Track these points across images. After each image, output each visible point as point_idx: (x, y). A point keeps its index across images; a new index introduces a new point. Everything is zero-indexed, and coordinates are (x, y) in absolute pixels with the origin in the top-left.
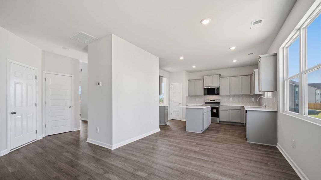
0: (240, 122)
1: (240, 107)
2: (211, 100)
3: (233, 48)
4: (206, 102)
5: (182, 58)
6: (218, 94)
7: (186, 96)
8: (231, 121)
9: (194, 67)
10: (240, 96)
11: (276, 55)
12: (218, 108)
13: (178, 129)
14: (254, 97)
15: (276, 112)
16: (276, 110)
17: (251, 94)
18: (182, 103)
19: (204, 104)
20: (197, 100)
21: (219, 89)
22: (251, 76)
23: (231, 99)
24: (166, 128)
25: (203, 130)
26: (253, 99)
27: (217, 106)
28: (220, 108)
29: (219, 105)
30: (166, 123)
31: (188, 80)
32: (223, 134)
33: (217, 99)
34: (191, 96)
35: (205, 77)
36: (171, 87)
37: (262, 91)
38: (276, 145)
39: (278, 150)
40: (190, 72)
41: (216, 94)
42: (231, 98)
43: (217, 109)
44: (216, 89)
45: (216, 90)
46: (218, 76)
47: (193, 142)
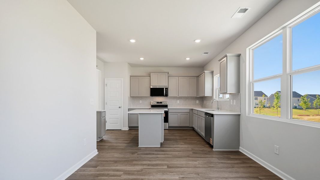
0: (189, 126)
1: (189, 110)
2: (158, 103)
3: (198, 41)
4: (152, 104)
5: (133, 41)
6: (167, 95)
7: (129, 97)
9: (142, 59)
10: (187, 98)
11: (239, 56)
12: (168, 111)
13: (125, 145)
14: (198, 100)
15: (239, 115)
16: (239, 113)
18: (122, 107)
19: (150, 107)
20: (141, 101)
21: (167, 90)
22: (198, 78)
23: (178, 101)
24: (105, 146)
26: (197, 102)
27: (167, 109)
28: (170, 111)
30: (102, 137)
31: (131, 76)
32: (183, 143)
33: (164, 102)
34: (134, 98)
35: (151, 74)
36: (105, 83)
37: (228, 93)
38: (239, 148)
39: (245, 155)
40: (132, 66)
41: (164, 95)
42: (178, 100)
44: (165, 89)
45: (164, 91)
46: (167, 74)
47: (162, 165)
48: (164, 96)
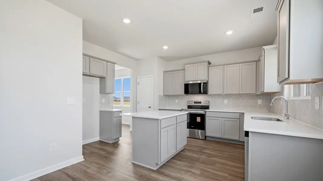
0: (238, 139)
1: (239, 114)
2: (195, 103)
4: (188, 105)
6: (205, 92)
7: (160, 96)
8: (223, 137)
9: (165, 47)
10: (240, 96)
12: (204, 114)
14: (261, 99)
17: (257, 94)
18: (152, 107)
21: (206, 85)
22: (258, 62)
23: (226, 101)
25: (160, 164)
26: (260, 102)
27: (203, 112)
28: (208, 114)
29: (206, 110)
31: (164, 72)
33: (204, 101)
34: (168, 96)
35: (186, 66)
36: (138, 82)
41: (202, 92)
42: (225, 99)
43: (203, 117)
44: (202, 84)
45: (202, 86)
46: (206, 64)
48: (202, 94)
